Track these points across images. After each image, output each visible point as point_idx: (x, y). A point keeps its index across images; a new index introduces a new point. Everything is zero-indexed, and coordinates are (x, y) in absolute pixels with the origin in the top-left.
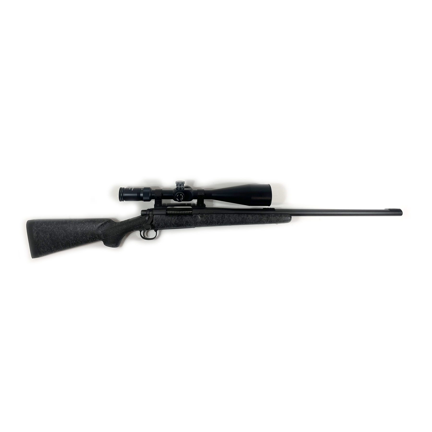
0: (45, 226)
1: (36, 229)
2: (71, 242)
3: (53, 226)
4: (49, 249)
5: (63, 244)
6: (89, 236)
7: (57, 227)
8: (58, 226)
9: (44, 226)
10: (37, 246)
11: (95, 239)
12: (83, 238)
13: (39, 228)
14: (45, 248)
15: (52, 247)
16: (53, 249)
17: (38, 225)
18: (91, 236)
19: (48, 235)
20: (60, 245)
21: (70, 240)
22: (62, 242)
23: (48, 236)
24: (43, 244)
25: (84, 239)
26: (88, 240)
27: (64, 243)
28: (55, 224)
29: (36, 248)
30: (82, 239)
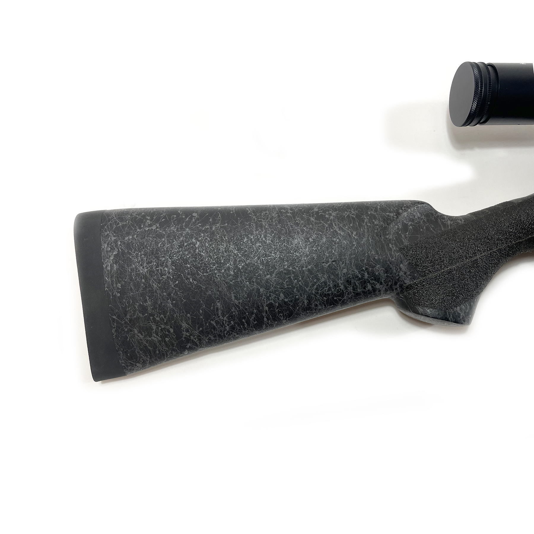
0: (154, 228)
1: (113, 238)
2: (268, 298)
3: (187, 226)
4: (172, 330)
5: (233, 309)
6: (345, 271)
7: (205, 231)
8: (211, 228)
9: (150, 226)
10: (119, 317)
11: (369, 287)
12: (318, 279)
13: (128, 234)
14: (154, 327)
15: (184, 325)
16: (187, 331)
17: (124, 226)
18: (354, 268)
19: (167, 266)
20: (220, 313)
21: (261, 290)
22: (230, 299)
23: (169, 270)
24: (144, 309)
25: (325, 283)
26: (342, 287)
27: (236, 302)
28: (198, 219)
29: (114, 330)
30: (313, 285)
